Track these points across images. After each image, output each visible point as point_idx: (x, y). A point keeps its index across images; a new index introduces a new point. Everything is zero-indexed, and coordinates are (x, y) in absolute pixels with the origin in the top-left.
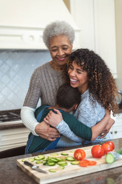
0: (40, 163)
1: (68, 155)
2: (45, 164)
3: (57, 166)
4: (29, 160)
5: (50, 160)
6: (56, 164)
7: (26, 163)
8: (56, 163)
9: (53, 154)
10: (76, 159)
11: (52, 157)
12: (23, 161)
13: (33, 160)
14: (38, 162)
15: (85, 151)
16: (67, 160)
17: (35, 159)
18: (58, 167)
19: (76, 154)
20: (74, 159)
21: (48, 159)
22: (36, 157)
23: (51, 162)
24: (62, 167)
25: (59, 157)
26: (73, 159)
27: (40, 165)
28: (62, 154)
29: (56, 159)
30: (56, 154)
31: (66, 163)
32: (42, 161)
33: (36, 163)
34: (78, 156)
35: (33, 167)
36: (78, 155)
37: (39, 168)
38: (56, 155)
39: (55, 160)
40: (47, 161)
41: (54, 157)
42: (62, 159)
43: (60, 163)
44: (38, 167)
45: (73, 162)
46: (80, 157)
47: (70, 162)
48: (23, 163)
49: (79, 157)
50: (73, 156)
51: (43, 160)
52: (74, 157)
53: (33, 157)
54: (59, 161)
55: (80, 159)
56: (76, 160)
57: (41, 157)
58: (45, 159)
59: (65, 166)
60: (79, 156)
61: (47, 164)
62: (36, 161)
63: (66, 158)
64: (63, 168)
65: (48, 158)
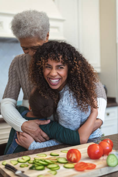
0: (25, 166)
1: (58, 155)
2: (31, 168)
3: (46, 171)
4: (11, 162)
5: (38, 162)
6: (46, 168)
7: (8, 167)
8: (45, 166)
9: (40, 155)
10: (69, 160)
11: (40, 159)
12: (3, 164)
13: (17, 162)
14: (23, 165)
15: (80, 150)
16: (58, 162)
17: (19, 162)
18: (48, 171)
19: (70, 155)
20: (66, 160)
21: (34, 162)
22: (20, 159)
23: (39, 165)
24: (53, 172)
25: (48, 159)
26: (66, 162)
27: (26, 169)
28: (51, 155)
29: (45, 161)
30: (44, 154)
31: (58, 166)
32: (27, 163)
33: (21, 167)
34: (71, 158)
35: (17, 173)
36: (72, 156)
37: (25, 173)
38: (44, 156)
39: (44, 163)
40: (33, 163)
41: (41, 158)
42: (52, 162)
43: (50, 166)
44: (23, 172)
45: (67, 165)
46: (74, 159)
47: (63, 165)
48: (4, 166)
49: (73, 159)
50: (65, 156)
51: (29, 163)
52: (66, 158)
53: (16, 159)
54: (49, 164)
55: (75, 161)
56: (69, 162)
57: (26, 158)
58: (31, 161)
59: (57, 171)
60: (74, 157)
61: (34, 168)
62: (19, 164)
63: (56, 160)
64: (55, 174)
65: (35, 160)
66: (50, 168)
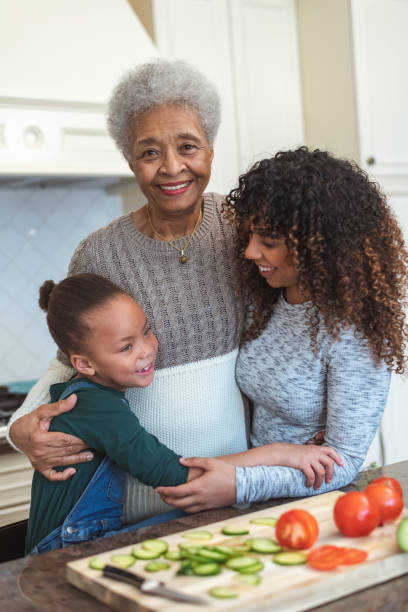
0: (160, 569)
1: (246, 533)
2: (182, 573)
3: (226, 577)
5: (198, 555)
6: (223, 569)
7: (113, 572)
8: (222, 563)
9: (192, 535)
10: (285, 544)
12: (93, 568)
13: (131, 559)
14: (153, 566)
16: (252, 551)
17: (136, 558)
19: (285, 528)
20: (276, 544)
22: (139, 550)
24: (250, 579)
26: (275, 548)
27: (167, 577)
28: (224, 533)
29: (215, 550)
30: (204, 532)
31: (258, 563)
32: (162, 560)
34: (290, 536)
35: (147, 586)
36: (292, 530)
37: (168, 588)
38: (205, 536)
43: (235, 563)
44: (162, 584)
45: (283, 558)
46: (300, 539)
47: (270, 557)
49: (294, 540)
51: (166, 558)
52: (274, 538)
54: (229, 557)
55: (302, 545)
56: (285, 549)
58: (175, 554)
59: (261, 574)
60: (297, 533)
61: (190, 572)
63: (245, 545)
64: (258, 582)
65: (182, 548)
66: (236, 569)
